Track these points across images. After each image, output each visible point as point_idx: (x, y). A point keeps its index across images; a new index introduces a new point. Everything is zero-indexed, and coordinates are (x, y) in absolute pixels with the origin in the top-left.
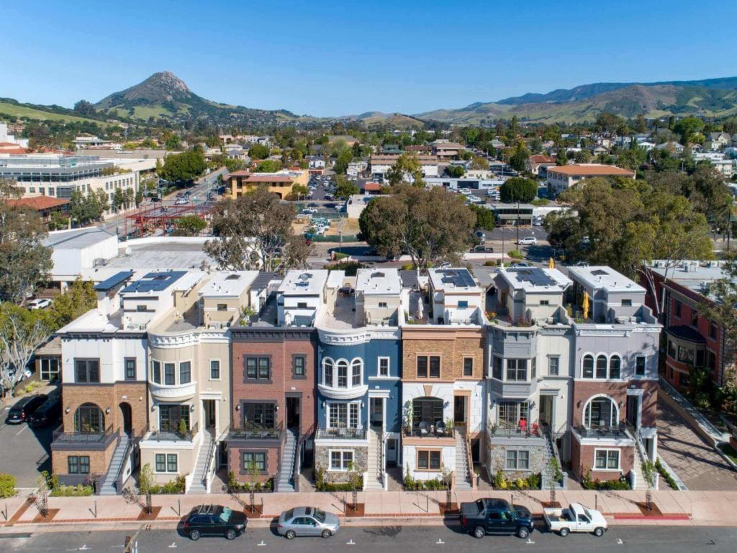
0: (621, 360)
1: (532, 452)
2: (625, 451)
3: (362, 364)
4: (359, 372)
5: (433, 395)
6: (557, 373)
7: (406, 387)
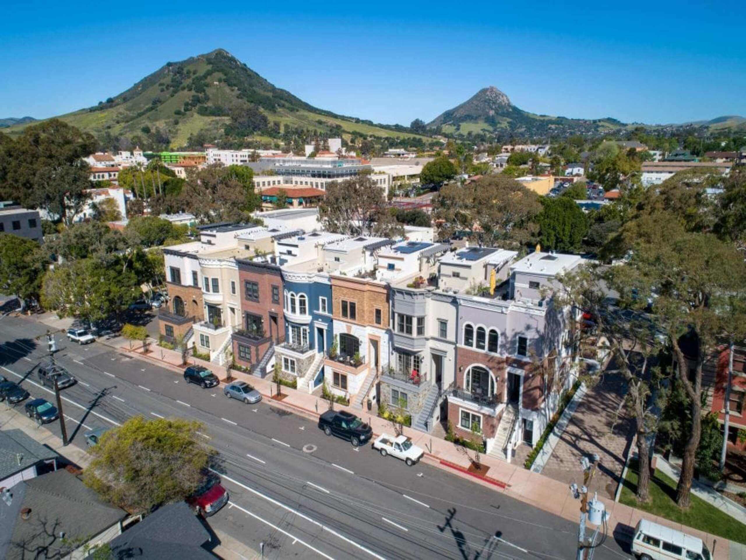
0: (499, 335)
1: (410, 395)
2: (487, 419)
3: (307, 299)
4: (304, 305)
5: (352, 333)
6: (445, 336)
7: (335, 323)
